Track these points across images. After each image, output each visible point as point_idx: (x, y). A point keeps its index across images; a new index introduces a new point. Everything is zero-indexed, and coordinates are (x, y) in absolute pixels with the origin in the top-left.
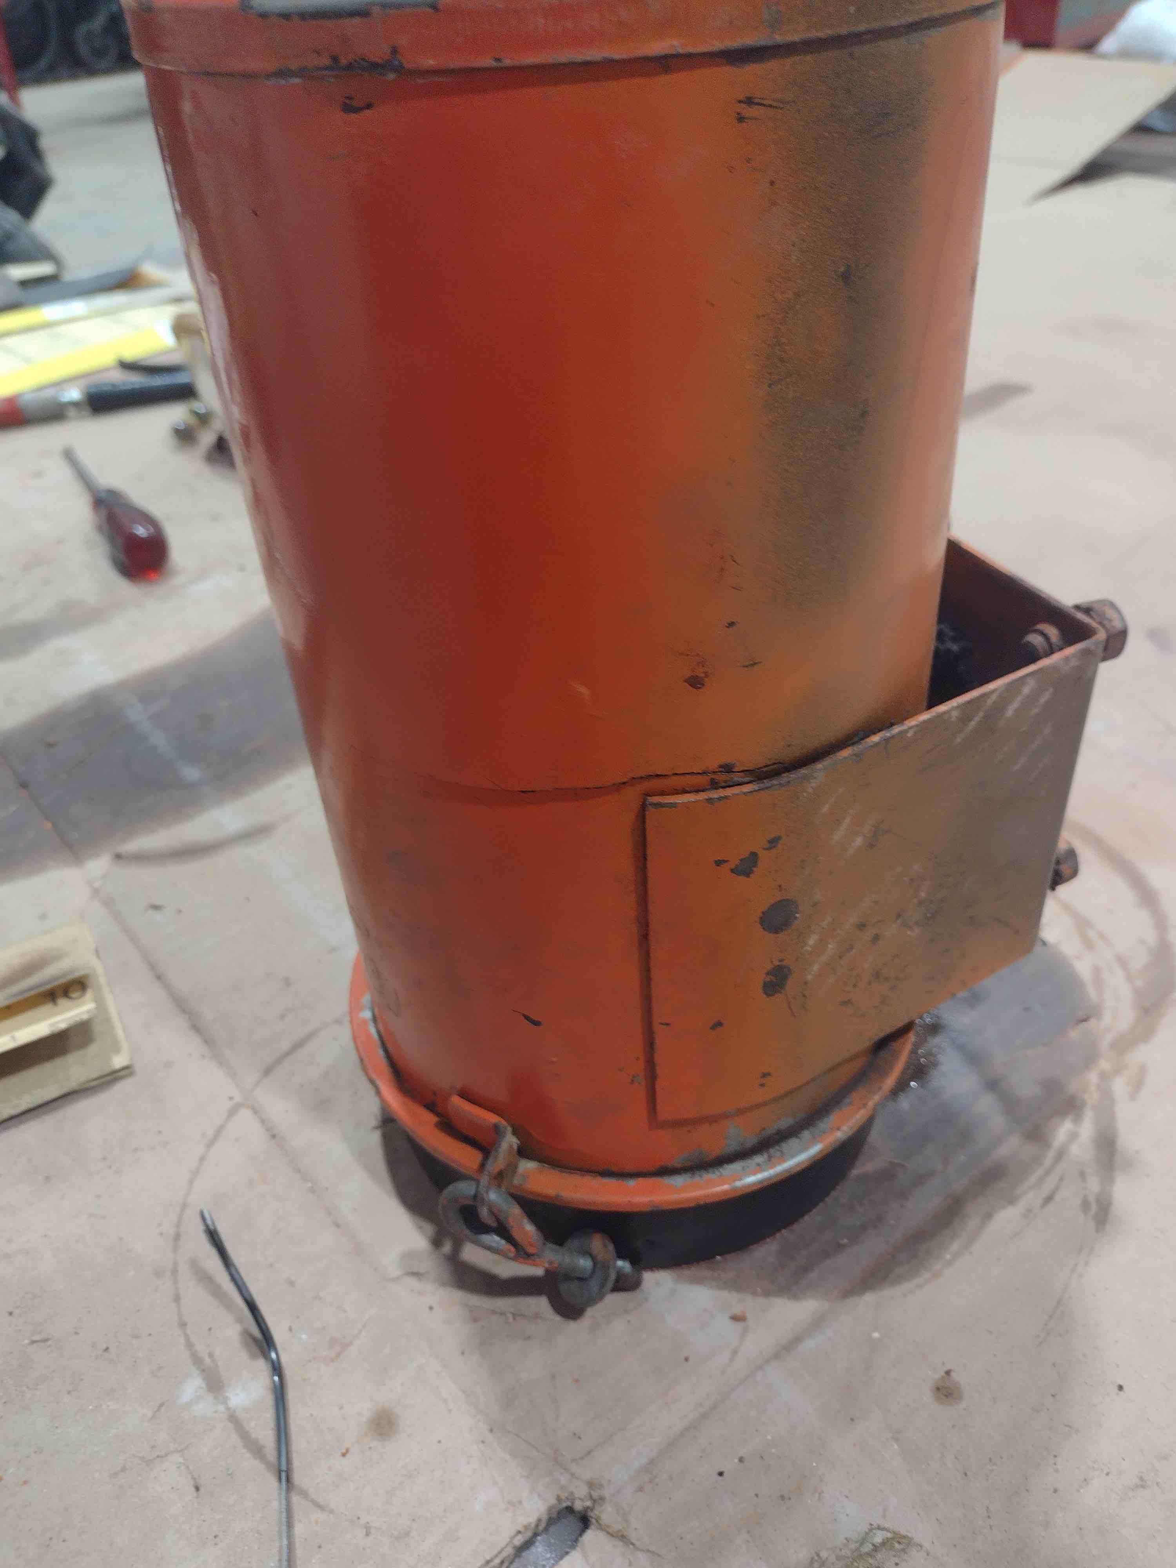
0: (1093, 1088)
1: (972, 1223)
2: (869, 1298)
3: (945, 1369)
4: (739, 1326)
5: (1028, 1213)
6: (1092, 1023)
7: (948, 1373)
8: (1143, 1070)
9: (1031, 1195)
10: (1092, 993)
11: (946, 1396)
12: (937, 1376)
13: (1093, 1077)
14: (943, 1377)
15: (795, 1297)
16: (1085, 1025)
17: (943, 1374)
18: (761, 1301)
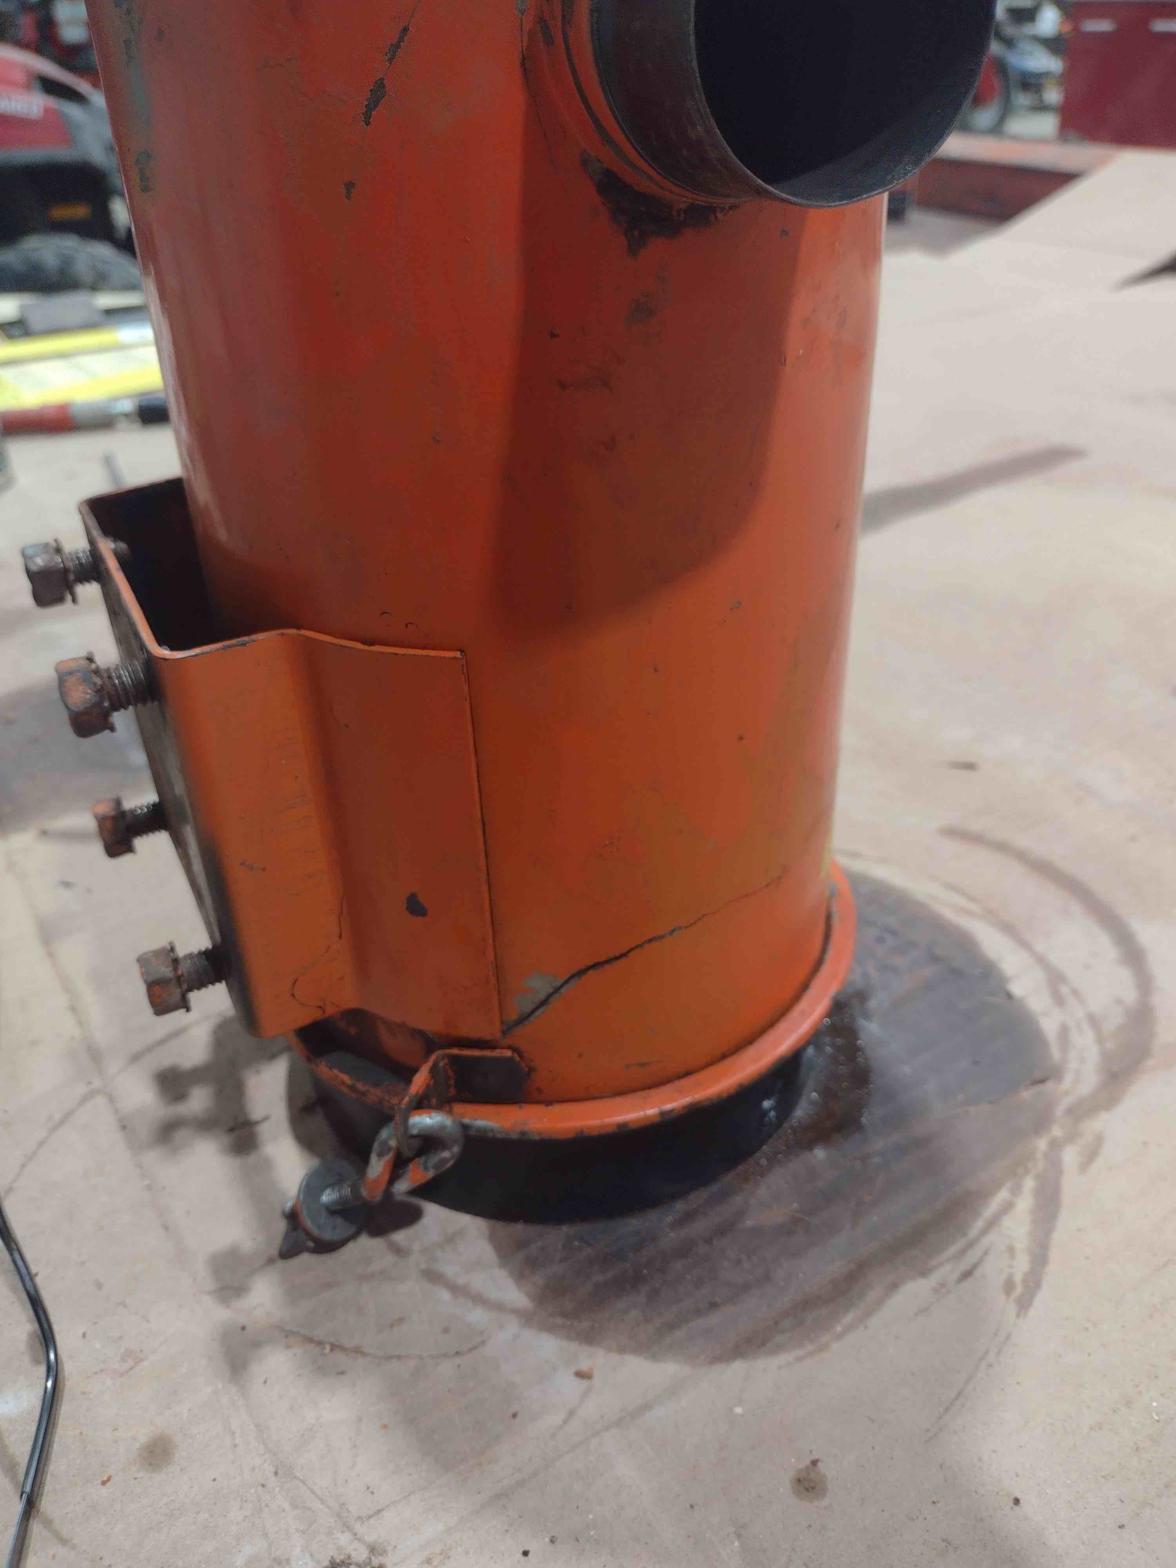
0: (1039, 1156)
1: (873, 1295)
2: (738, 1367)
3: (812, 1458)
4: (584, 1383)
5: (941, 1288)
6: (1050, 1085)
7: (814, 1463)
8: (1099, 1140)
9: (947, 1268)
10: (1055, 1053)
11: (807, 1490)
12: (802, 1466)
13: (1042, 1144)
14: (807, 1468)
15: (654, 1357)
16: (1040, 1087)
17: (807, 1462)
18: (614, 1358)
